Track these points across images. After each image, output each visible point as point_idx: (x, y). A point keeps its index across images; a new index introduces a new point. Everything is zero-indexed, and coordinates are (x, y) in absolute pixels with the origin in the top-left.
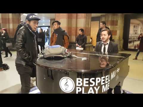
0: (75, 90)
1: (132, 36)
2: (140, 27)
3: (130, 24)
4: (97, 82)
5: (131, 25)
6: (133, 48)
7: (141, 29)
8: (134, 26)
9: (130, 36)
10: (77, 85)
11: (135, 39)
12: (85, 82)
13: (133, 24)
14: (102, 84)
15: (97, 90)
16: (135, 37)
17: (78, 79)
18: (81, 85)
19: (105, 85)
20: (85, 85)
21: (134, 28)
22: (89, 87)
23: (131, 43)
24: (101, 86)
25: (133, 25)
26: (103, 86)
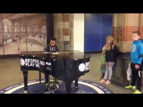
10: (26, 62)
18: (27, 62)
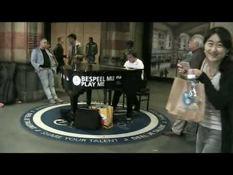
0: (81, 84)
1: (157, 52)
2: (168, 36)
3: (152, 31)
4: (94, 79)
5: (154, 32)
6: (158, 75)
7: (170, 40)
8: (160, 35)
9: (153, 52)
11: (162, 59)
12: (86, 79)
13: (156, 30)
14: (97, 81)
15: (94, 84)
16: (162, 56)
17: (82, 77)
19: (100, 82)
20: (86, 81)
21: (159, 37)
22: (89, 82)
23: (155, 66)
24: (97, 83)
25: (158, 33)
26: (98, 83)
